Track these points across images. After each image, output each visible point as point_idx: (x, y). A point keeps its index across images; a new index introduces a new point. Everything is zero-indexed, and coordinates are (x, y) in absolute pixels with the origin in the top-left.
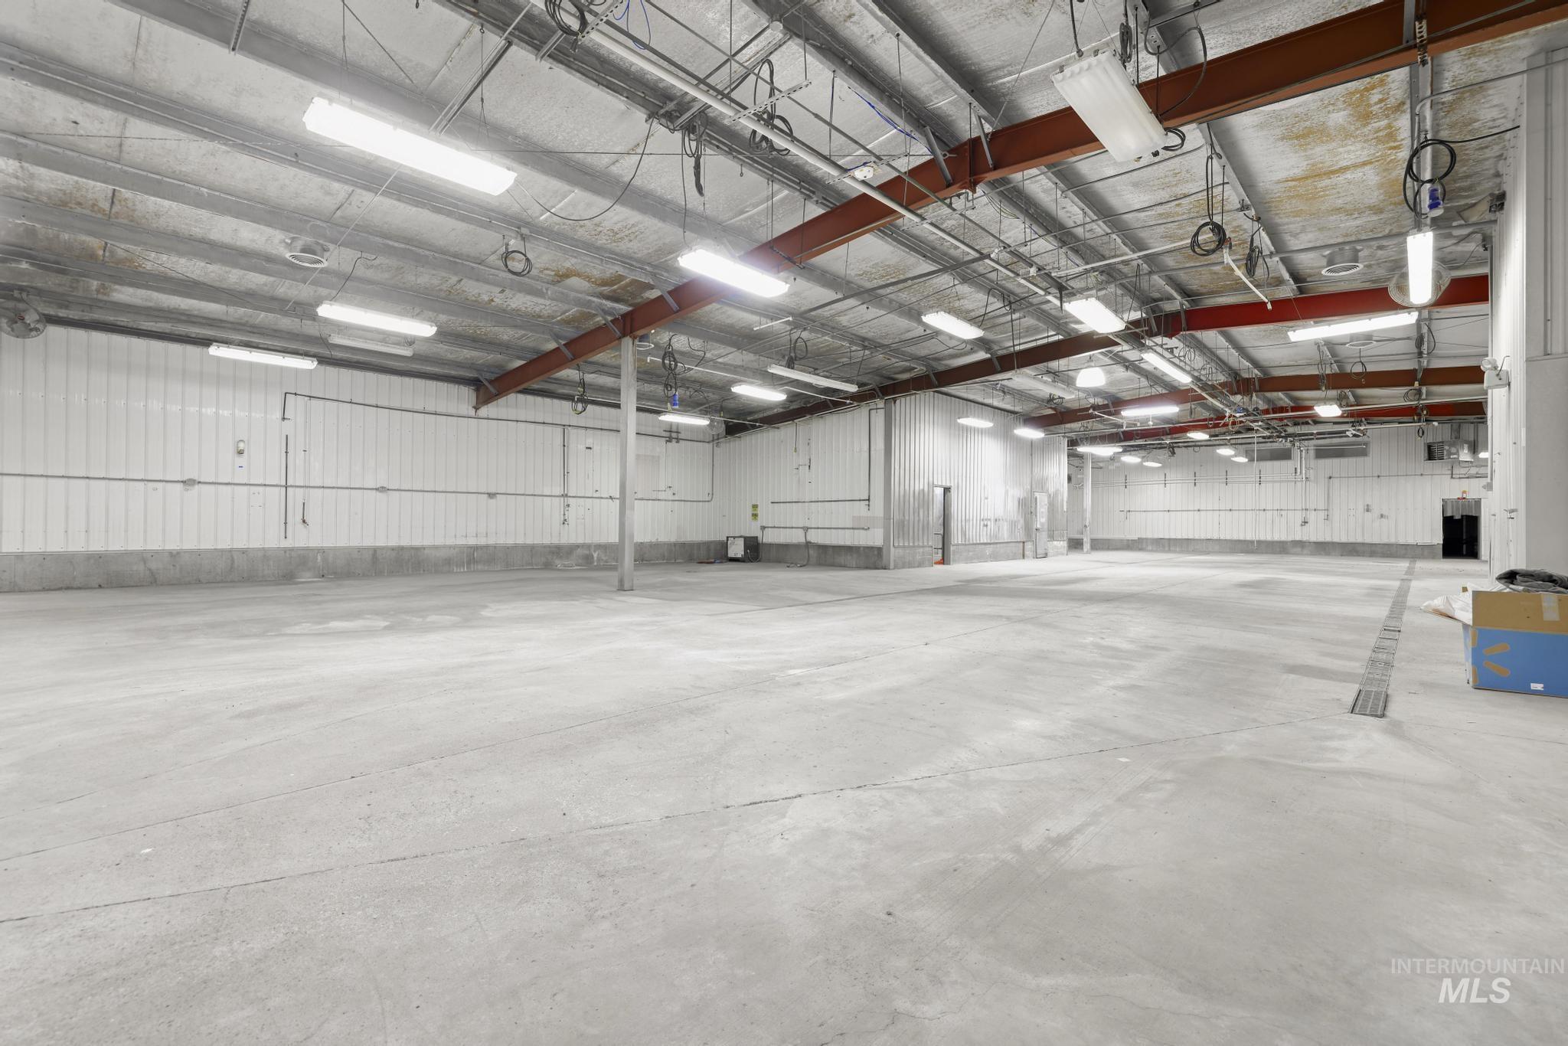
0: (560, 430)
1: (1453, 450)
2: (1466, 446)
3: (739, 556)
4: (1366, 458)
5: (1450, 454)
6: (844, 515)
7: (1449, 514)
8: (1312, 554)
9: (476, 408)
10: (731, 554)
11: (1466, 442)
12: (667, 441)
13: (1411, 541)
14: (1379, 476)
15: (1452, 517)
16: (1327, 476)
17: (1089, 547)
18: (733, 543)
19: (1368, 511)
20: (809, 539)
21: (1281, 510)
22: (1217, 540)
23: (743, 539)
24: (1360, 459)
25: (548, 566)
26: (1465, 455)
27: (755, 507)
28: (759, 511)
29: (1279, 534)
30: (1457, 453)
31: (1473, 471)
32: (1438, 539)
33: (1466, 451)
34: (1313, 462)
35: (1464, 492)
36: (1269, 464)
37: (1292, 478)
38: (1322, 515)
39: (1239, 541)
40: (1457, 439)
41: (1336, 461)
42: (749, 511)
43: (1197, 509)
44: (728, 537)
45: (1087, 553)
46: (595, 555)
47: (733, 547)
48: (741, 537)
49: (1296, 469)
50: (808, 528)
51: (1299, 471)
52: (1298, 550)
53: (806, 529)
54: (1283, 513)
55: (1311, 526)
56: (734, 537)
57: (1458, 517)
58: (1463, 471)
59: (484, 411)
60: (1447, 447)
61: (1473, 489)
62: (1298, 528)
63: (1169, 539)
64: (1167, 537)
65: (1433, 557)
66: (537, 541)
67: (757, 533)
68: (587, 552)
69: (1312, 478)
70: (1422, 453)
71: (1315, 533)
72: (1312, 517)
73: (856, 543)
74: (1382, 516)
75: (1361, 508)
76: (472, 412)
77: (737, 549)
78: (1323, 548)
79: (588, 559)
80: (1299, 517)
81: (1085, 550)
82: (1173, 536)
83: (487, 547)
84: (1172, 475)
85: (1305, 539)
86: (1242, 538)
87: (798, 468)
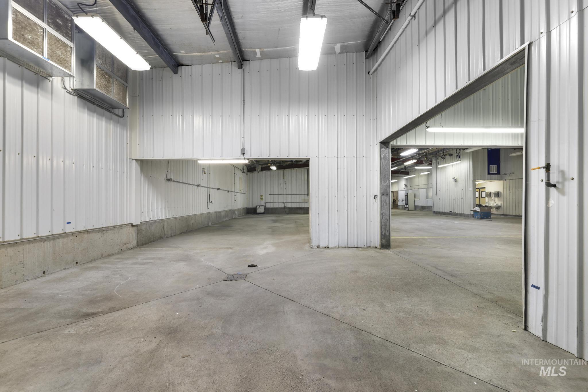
3: (262, 212)
6: (298, 198)
10: (258, 211)
12: (243, 172)
20: (285, 206)
27: (261, 196)
28: (263, 197)
42: (259, 197)
44: (256, 206)
47: (259, 209)
48: (262, 206)
53: (284, 203)
56: (259, 206)
67: (264, 205)
68: (236, 212)
73: (303, 206)
77: (261, 210)
79: (236, 214)
87: (281, 184)
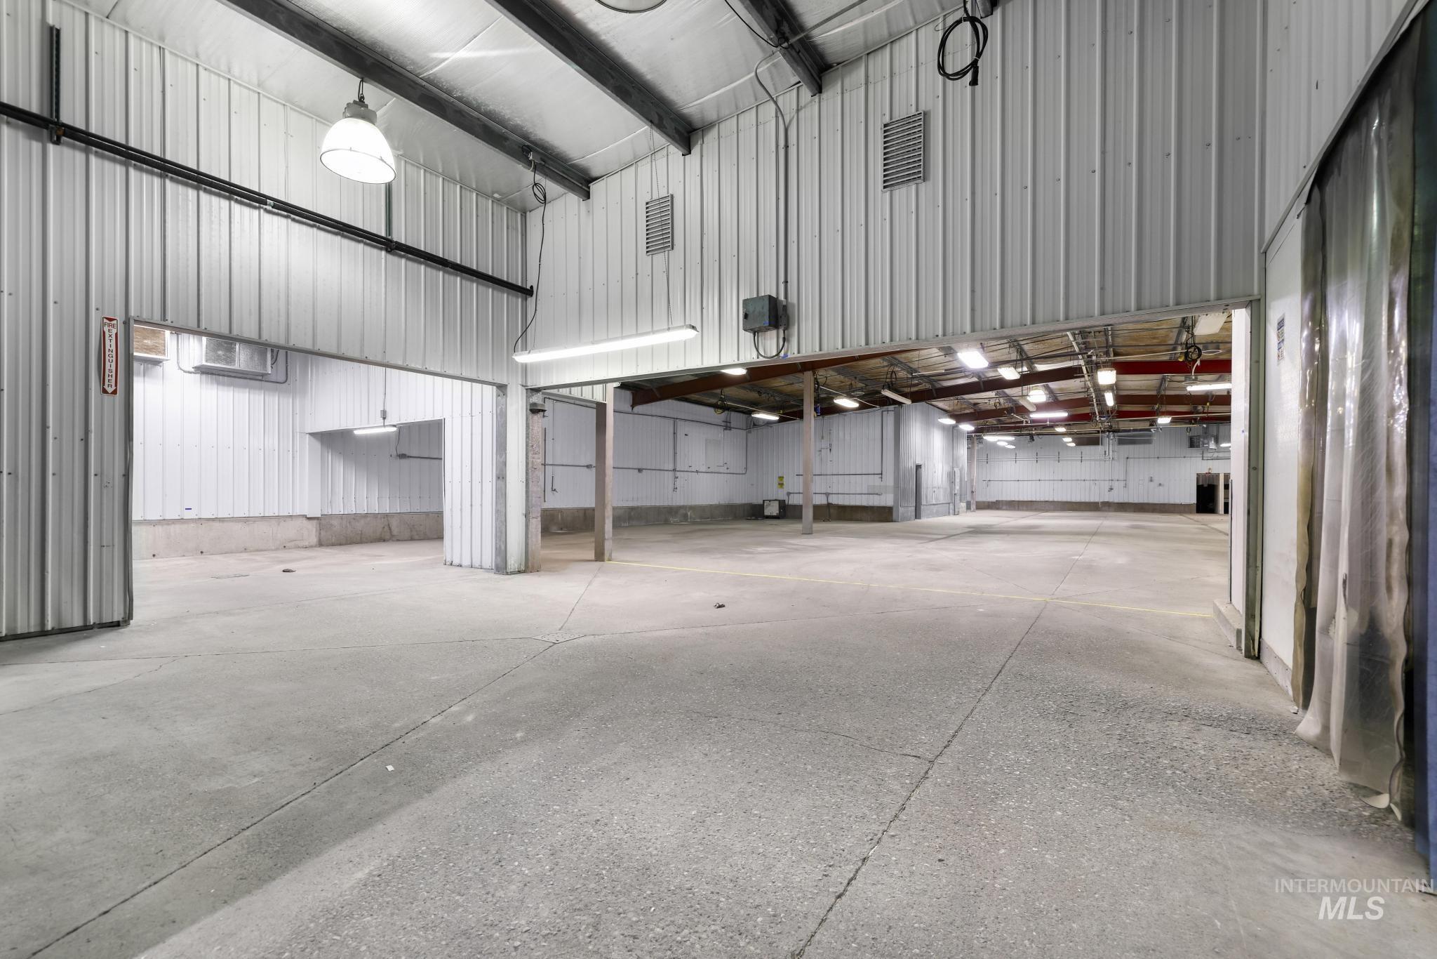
0: (672, 421)
1: (1206, 441)
2: (1213, 439)
3: (775, 514)
4: (1151, 445)
5: (1204, 444)
6: (860, 484)
7: (1200, 484)
8: (1116, 511)
9: (633, 406)
10: (767, 513)
11: (1213, 436)
12: (724, 429)
13: (1178, 502)
14: (1158, 458)
15: (1202, 485)
16: (1126, 456)
17: (975, 507)
18: (769, 505)
19: (1151, 481)
20: (830, 501)
21: (1096, 480)
22: (1051, 502)
23: (777, 502)
24: (1147, 446)
25: (666, 522)
26: (1212, 445)
27: (782, 478)
28: (785, 482)
29: (1094, 498)
30: (1208, 444)
31: (1216, 455)
32: (1194, 500)
33: (1213, 442)
34: (1117, 447)
35: (1210, 469)
36: (1088, 448)
37: (1103, 458)
38: (1122, 484)
39: (1067, 502)
40: (1206, 434)
41: (1131, 447)
42: (776, 481)
43: (1038, 479)
44: (764, 501)
45: (974, 511)
46: (689, 514)
47: (769, 508)
48: (774, 500)
49: (1105, 452)
50: (829, 494)
51: (1107, 453)
52: (1107, 508)
53: (827, 495)
54: (1096, 482)
55: (1115, 492)
56: (770, 501)
57: (1206, 486)
58: (1210, 455)
59: (638, 409)
60: (1202, 439)
61: (1217, 468)
62: (1107, 493)
63: (1019, 501)
64: (1017, 499)
65: (1191, 513)
66: (661, 504)
67: (785, 498)
68: (684, 512)
69: (1116, 457)
70: (1187, 442)
71: (1116, 497)
72: (1116, 484)
73: (871, 504)
74: (1160, 485)
75: (1147, 479)
76: (630, 409)
77: (773, 509)
78: (1123, 507)
79: (685, 516)
80: (1107, 485)
81: (972, 509)
82: (1022, 499)
83: (638, 507)
84: (1021, 455)
85: (1111, 500)
86: (1069, 500)
87: (820, 451)
